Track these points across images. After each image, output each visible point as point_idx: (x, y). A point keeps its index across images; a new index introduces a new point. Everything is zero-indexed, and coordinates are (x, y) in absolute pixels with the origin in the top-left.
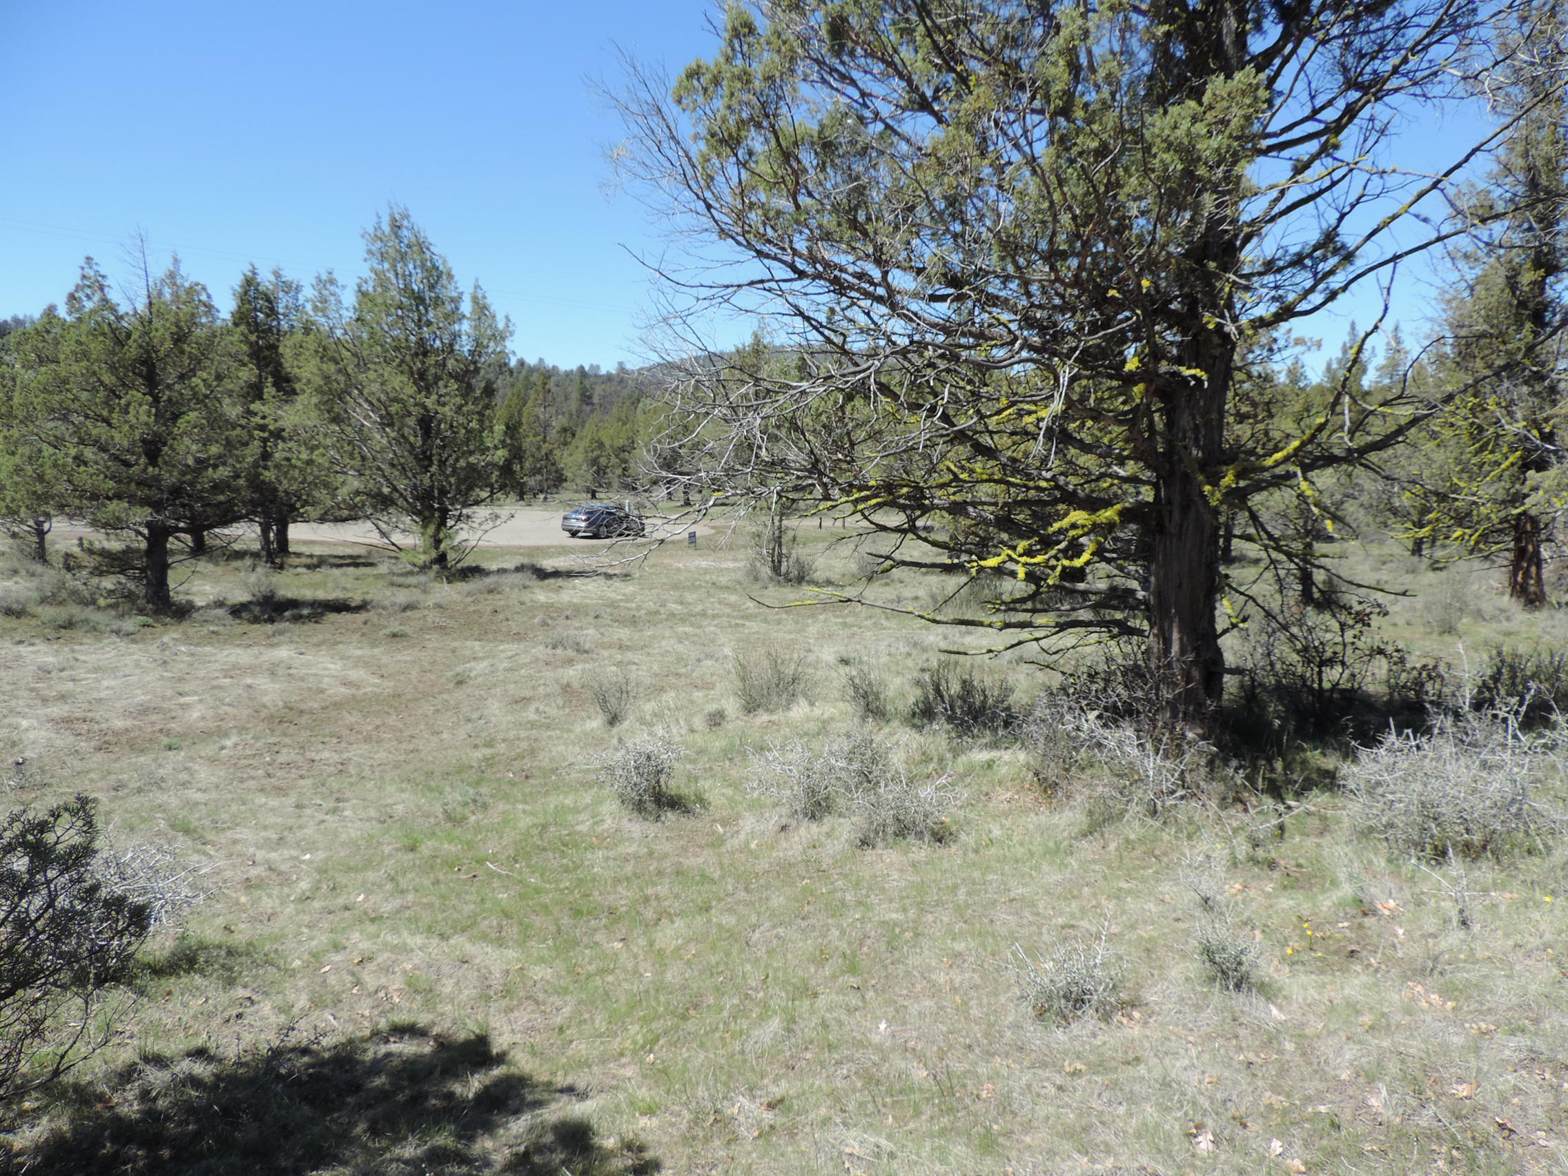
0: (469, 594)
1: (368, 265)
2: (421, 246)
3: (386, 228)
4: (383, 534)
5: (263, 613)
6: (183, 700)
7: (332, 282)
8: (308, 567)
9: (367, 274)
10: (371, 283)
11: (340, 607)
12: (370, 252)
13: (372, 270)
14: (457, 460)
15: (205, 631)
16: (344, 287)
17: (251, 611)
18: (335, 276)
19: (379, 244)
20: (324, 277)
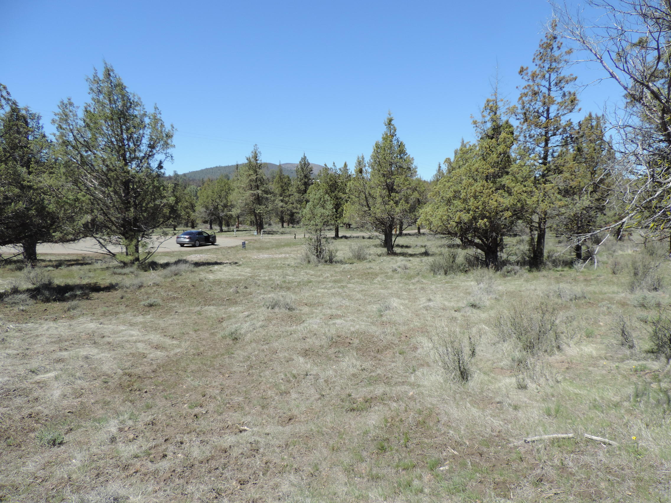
0: (166, 277)
1: (91, 96)
2: (121, 87)
3: (101, 76)
4: (102, 246)
5: (52, 295)
6: (37, 378)
7: (71, 104)
8: (53, 266)
9: (90, 102)
10: (92, 107)
11: (96, 288)
12: (91, 89)
13: (93, 99)
14: (148, 203)
15: (16, 309)
16: (78, 107)
17: (43, 294)
18: (72, 101)
19: (96, 85)
20: (66, 102)
